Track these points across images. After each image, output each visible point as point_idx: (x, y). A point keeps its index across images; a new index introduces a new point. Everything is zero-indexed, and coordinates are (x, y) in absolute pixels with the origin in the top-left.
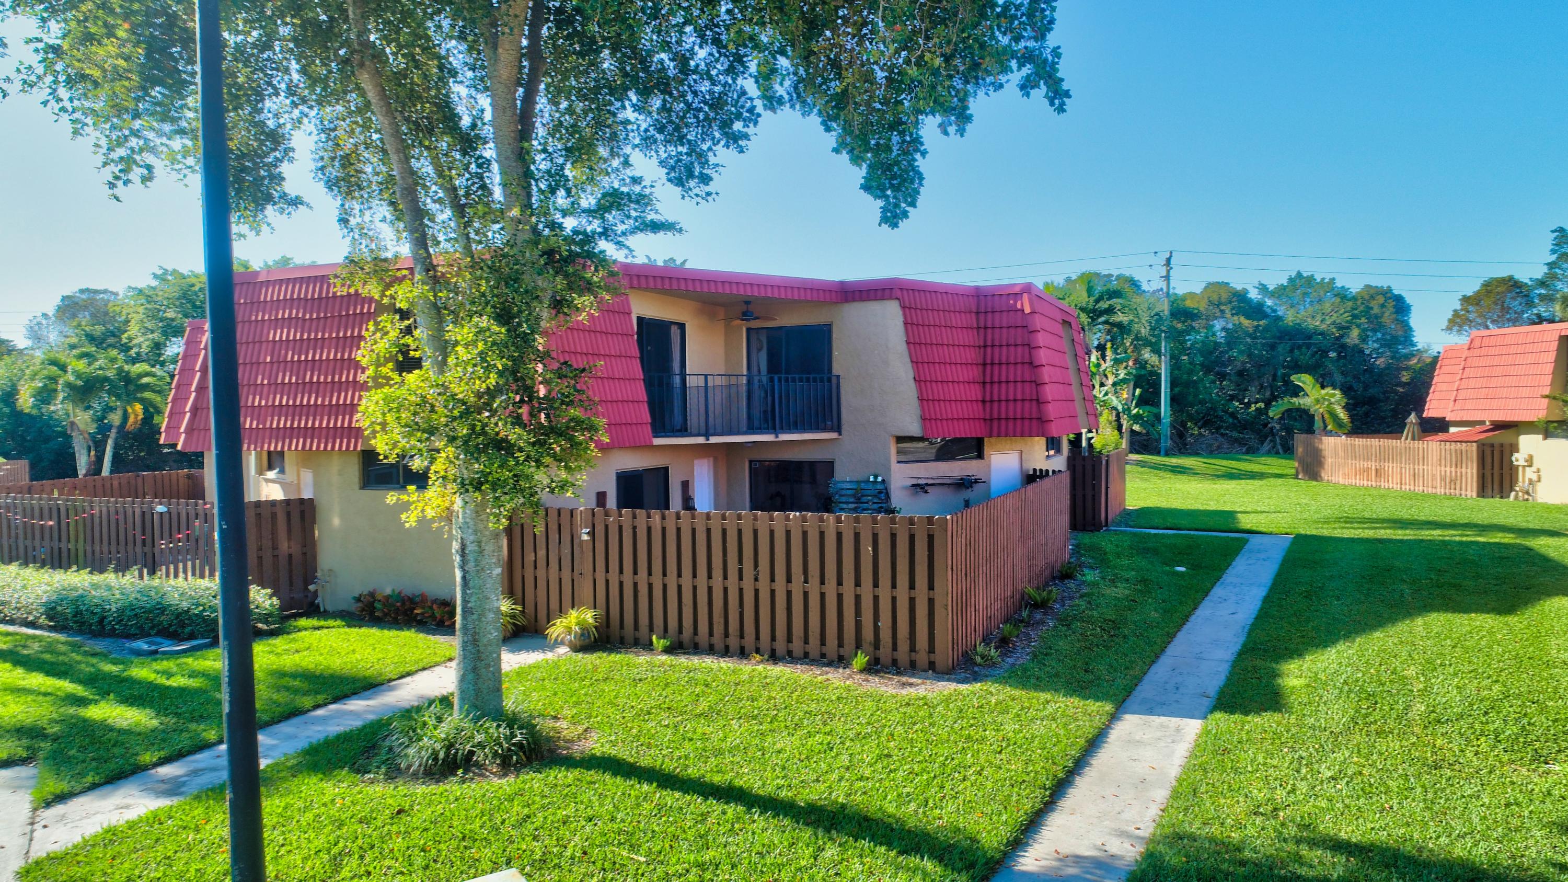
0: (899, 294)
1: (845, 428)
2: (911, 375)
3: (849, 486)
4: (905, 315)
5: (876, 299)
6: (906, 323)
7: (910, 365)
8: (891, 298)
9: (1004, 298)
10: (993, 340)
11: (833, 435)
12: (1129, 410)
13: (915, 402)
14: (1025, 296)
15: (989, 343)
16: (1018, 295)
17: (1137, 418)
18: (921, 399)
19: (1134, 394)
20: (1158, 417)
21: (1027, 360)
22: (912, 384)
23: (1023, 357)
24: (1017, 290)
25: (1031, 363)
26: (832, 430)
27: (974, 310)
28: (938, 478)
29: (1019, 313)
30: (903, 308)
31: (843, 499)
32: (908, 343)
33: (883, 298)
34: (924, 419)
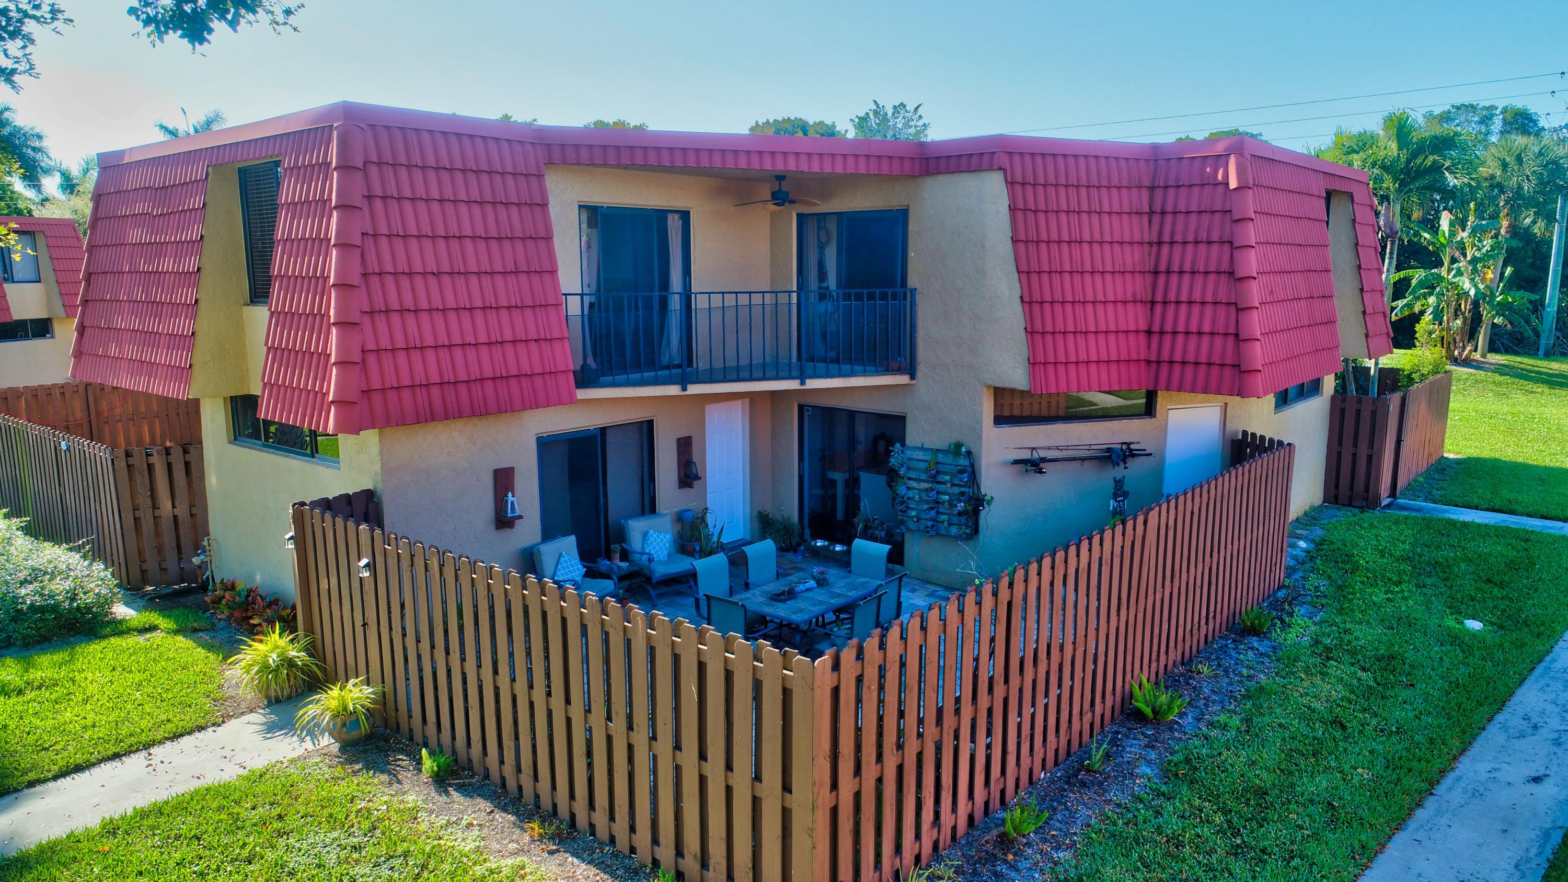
0: (1005, 161)
1: (922, 370)
2: (1017, 293)
3: (920, 455)
4: (1012, 196)
5: (969, 170)
6: (1013, 209)
7: (1015, 276)
8: (991, 169)
9: (1197, 163)
10: (1173, 234)
11: (903, 379)
12: (1493, 296)
13: (1021, 337)
14: (1232, 161)
15: (1166, 238)
16: (1220, 160)
17: (1503, 309)
18: (1031, 332)
19: (1502, 274)
20: (1538, 307)
21: (1225, 267)
22: (1017, 306)
23: (1219, 262)
24: (1219, 149)
25: (1231, 273)
26: (899, 371)
27: (1146, 182)
28: (1067, 448)
29: (1220, 189)
30: (1011, 183)
31: (913, 475)
32: (1015, 241)
33: (979, 169)
34: (1033, 364)
